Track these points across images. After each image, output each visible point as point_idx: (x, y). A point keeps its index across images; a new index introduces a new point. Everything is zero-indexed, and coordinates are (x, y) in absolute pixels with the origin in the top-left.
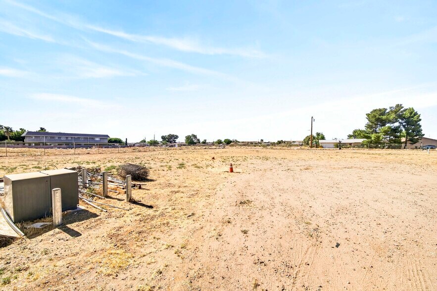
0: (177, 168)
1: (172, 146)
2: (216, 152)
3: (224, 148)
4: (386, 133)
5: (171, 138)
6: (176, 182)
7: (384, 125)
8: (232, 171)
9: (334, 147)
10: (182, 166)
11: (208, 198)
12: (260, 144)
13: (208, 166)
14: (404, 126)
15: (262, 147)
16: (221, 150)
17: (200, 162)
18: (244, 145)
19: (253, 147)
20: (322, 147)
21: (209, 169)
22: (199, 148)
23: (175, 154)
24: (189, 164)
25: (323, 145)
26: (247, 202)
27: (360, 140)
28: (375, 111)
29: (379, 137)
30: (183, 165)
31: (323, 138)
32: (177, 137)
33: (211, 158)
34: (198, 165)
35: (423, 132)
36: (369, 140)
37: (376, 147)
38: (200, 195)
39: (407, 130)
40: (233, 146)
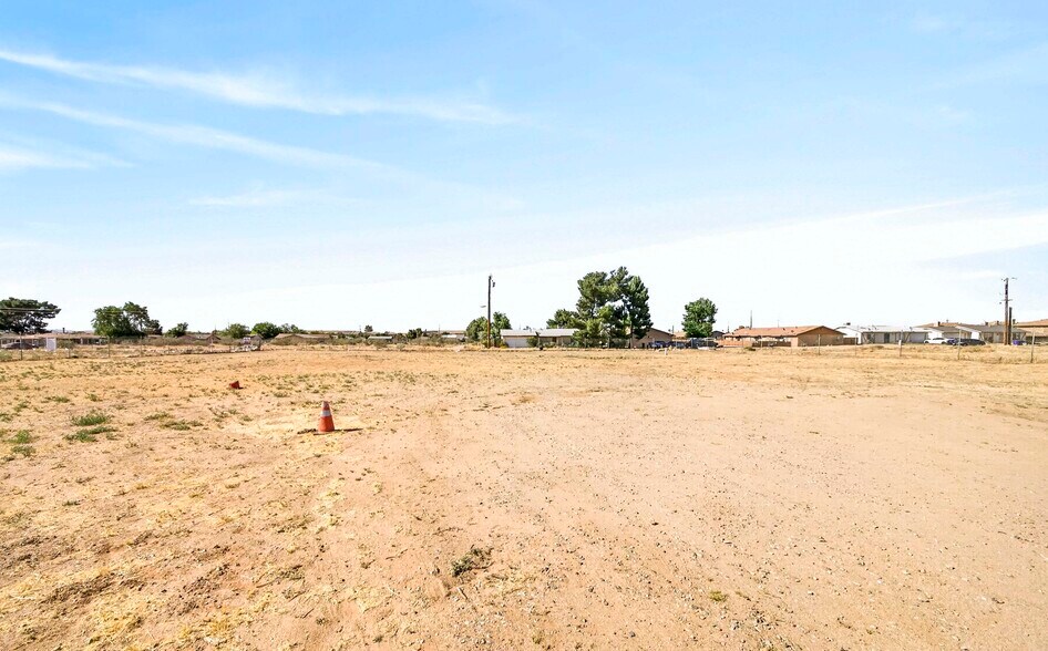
0: (69, 439)
1: (28, 345)
2: (232, 362)
3: (258, 350)
4: (606, 318)
5: (21, 314)
6: (76, 519)
7: (602, 304)
8: (329, 426)
9: (527, 344)
10: (92, 427)
11: (297, 586)
12: (365, 337)
13: (223, 416)
14: (629, 307)
15: (373, 347)
16: (250, 357)
17: (183, 402)
18: (322, 341)
19: (350, 347)
20: (507, 345)
21: (233, 426)
22: (159, 350)
23: (50, 376)
24: (129, 416)
25: (509, 341)
26: (475, 559)
27: (570, 332)
28: (591, 275)
29: (597, 326)
30: (101, 420)
31: (507, 326)
32: (51, 310)
33: (223, 386)
34: (179, 416)
35: (652, 319)
36: (584, 331)
37: (592, 346)
38: (246, 579)
39: (632, 314)
40: (286, 343)
